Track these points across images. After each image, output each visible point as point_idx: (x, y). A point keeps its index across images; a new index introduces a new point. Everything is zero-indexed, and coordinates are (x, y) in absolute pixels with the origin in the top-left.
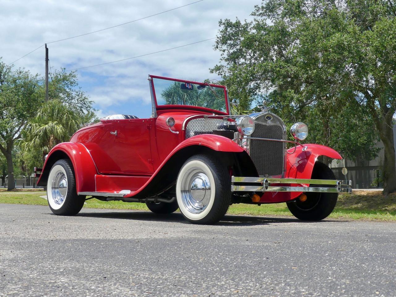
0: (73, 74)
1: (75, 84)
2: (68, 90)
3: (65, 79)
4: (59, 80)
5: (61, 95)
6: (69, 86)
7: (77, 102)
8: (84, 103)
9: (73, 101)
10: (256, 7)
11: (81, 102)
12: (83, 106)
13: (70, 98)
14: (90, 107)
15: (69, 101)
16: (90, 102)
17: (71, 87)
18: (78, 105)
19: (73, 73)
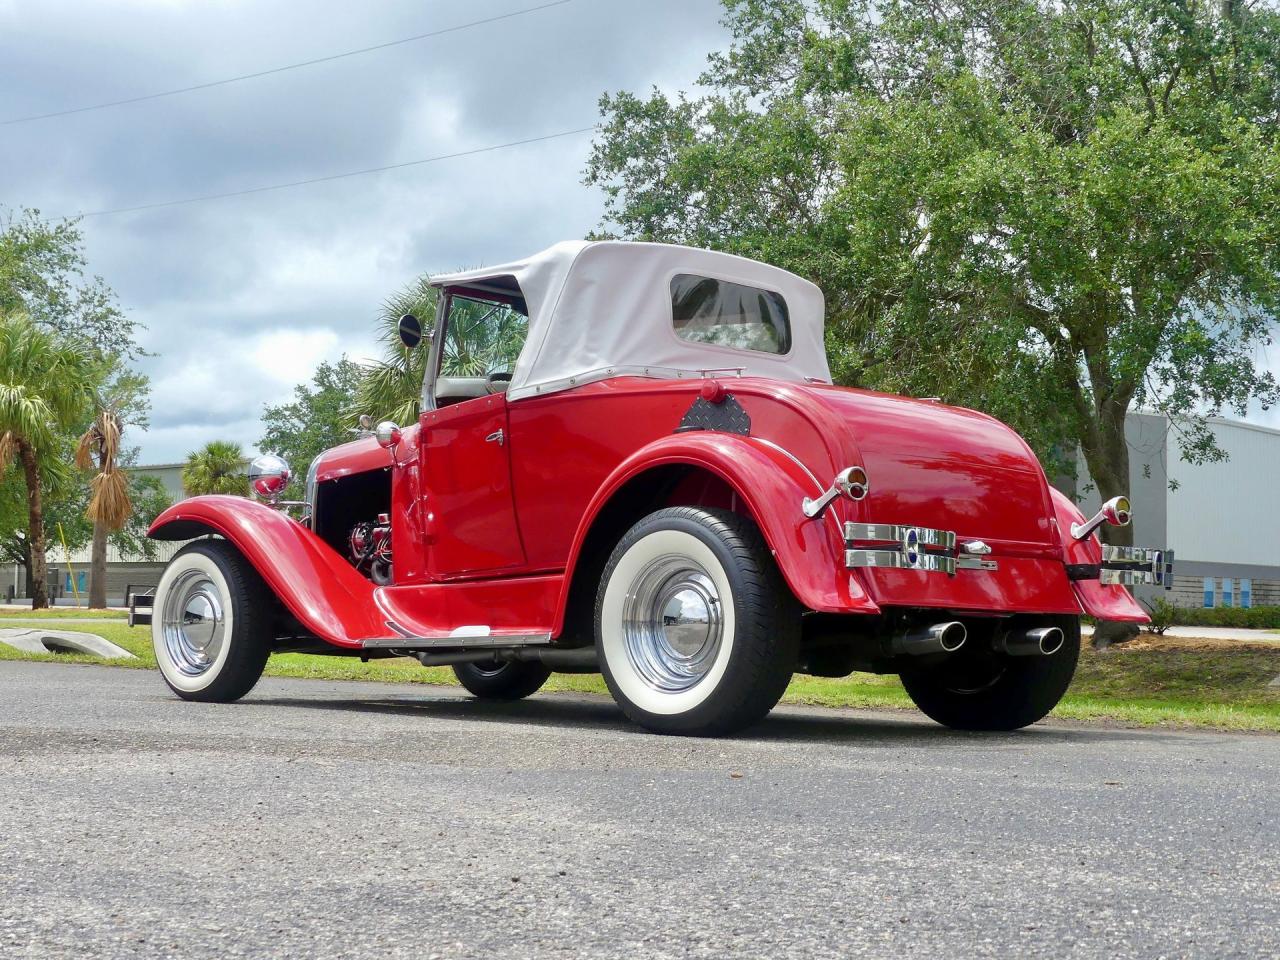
0: (70, 229)
1: (76, 265)
2: (52, 283)
3: (41, 244)
4: (22, 249)
5: (27, 296)
6: (57, 268)
7: (82, 323)
8: (108, 328)
9: (69, 318)
10: (712, 59)
11: (97, 325)
12: (103, 338)
13: (59, 308)
14: (125, 341)
15: (56, 318)
16: (127, 326)
17: (63, 272)
18: (84, 331)
19: (71, 225)
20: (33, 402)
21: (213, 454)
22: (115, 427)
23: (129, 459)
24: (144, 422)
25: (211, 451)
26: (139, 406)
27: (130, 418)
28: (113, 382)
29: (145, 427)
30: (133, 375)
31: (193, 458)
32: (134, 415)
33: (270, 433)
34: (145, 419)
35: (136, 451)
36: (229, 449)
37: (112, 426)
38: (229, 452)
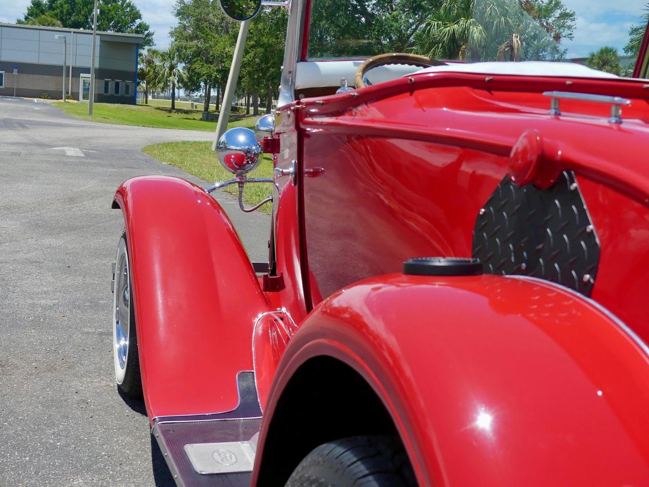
20: (477, 28)
24: (572, 36)
25: (602, 52)
26: (569, 27)
27: (564, 34)
28: (557, 15)
29: (571, 38)
30: (568, 11)
31: (593, 55)
32: (566, 32)
33: (631, 42)
34: (571, 34)
36: (611, 51)
37: (517, 41)
38: (612, 53)
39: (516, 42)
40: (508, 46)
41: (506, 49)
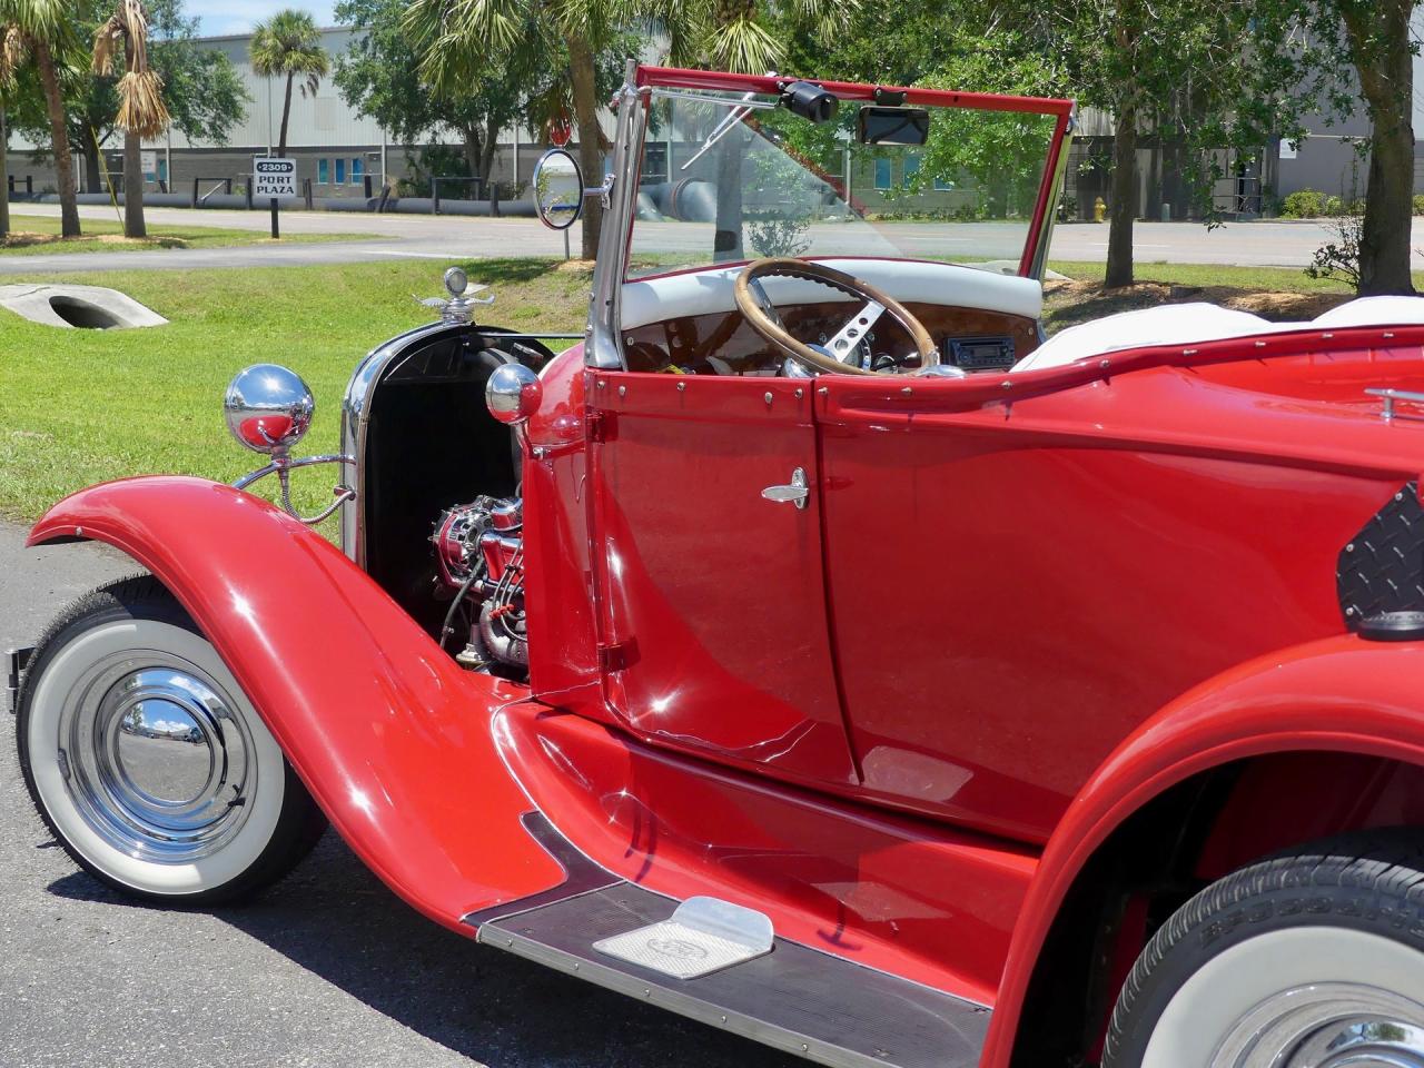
21: (282, 25)
22: (141, 17)
23: (189, 31)
25: (280, 22)
31: (261, 30)
35: (196, 21)
37: (136, 16)
38: (301, 22)
39: (133, 18)
40: (116, 28)
41: (114, 35)
